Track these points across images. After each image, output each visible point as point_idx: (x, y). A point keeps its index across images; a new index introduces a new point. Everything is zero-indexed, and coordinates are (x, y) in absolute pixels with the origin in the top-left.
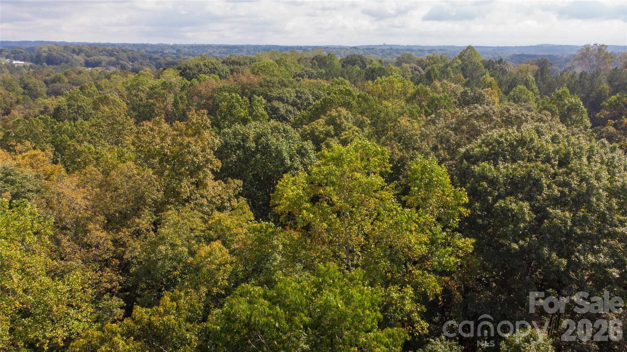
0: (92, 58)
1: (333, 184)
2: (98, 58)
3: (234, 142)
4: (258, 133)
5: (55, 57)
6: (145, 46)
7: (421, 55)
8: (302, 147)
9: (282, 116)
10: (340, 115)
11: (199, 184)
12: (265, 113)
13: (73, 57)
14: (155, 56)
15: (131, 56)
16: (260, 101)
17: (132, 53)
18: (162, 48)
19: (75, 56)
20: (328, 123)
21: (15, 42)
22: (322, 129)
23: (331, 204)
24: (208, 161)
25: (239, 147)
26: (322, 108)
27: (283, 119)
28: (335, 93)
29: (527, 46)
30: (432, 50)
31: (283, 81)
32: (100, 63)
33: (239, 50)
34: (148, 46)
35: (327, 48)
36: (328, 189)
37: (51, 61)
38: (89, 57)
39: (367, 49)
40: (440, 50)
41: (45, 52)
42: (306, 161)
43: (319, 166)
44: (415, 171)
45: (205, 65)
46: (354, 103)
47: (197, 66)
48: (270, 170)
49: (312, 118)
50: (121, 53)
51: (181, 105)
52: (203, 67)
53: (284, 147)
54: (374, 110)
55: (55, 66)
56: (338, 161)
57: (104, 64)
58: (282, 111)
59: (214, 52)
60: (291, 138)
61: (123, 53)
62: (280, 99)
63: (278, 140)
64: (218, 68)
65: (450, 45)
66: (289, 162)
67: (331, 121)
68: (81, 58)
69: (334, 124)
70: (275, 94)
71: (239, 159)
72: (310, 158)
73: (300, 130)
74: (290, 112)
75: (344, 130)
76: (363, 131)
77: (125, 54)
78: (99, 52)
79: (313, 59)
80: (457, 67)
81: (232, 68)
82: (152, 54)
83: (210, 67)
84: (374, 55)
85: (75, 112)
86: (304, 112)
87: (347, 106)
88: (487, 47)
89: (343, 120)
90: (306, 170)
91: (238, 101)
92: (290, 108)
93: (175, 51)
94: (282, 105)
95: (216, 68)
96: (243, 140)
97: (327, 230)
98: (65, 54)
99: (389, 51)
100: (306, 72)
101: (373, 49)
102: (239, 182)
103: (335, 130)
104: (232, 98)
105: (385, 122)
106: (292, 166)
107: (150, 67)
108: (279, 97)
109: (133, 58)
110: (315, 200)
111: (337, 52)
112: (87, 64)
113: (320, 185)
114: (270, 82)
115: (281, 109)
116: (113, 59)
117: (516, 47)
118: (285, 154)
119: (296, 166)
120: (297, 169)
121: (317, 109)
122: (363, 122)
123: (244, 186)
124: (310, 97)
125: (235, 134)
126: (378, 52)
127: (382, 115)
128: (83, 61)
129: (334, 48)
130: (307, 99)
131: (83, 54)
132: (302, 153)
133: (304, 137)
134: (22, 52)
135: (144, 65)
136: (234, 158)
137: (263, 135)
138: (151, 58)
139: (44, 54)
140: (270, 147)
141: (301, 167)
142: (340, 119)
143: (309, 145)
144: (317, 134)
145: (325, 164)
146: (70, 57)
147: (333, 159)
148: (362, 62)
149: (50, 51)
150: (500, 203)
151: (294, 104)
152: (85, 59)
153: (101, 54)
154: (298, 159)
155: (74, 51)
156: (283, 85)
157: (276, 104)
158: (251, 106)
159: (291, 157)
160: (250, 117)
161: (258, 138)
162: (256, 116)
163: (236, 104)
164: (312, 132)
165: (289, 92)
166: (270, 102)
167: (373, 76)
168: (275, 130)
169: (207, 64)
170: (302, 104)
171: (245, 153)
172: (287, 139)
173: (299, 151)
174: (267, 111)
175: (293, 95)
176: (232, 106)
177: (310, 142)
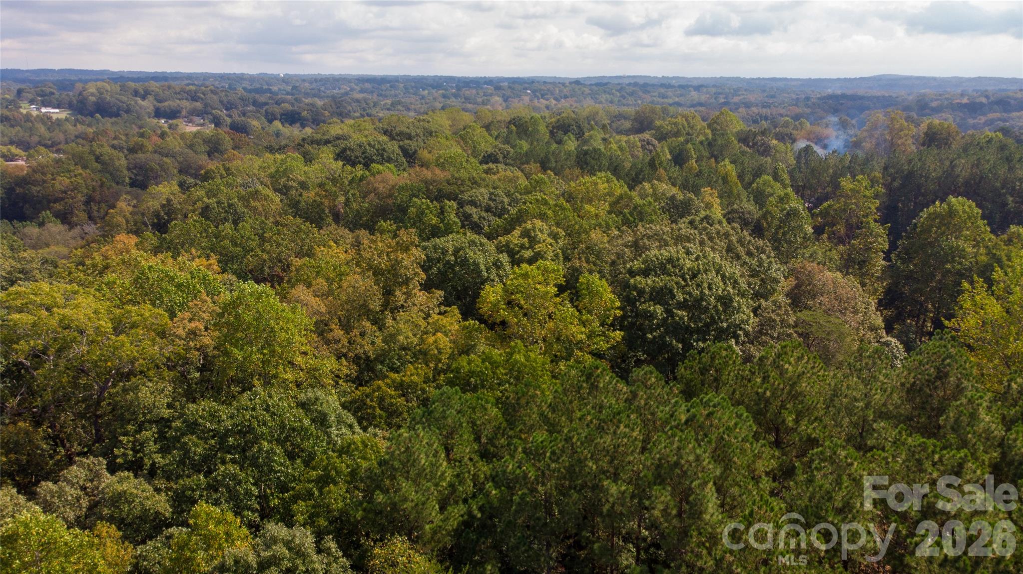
0: (166, 104)
1: (522, 292)
2: (176, 105)
3: (435, 256)
4: (456, 247)
5: (109, 103)
6: (240, 78)
7: (681, 95)
8: (498, 260)
9: (475, 223)
10: (534, 227)
11: (408, 295)
12: (457, 220)
13: (136, 103)
14: (262, 99)
15: (225, 100)
16: (451, 205)
17: (226, 95)
18: (268, 84)
19: (140, 102)
20: (522, 235)
21: (27, 71)
22: (516, 242)
23: (521, 308)
24: (416, 274)
25: (439, 260)
26: (518, 219)
27: (476, 228)
28: (531, 203)
29: (855, 79)
30: (701, 86)
31: (473, 178)
32: (179, 112)
33: (391, 87)
34: (245, 79)
35: (533, 82)
36: (518, 295)
37: (103, 109)
38: (160, 101)
39: (597, 85)
40: (714, 86)
41: (92, 94)
42: (502, 273)
43: (512, 280)
44: (582, 284)
45: (369, 145)
46: (550, 213)
47: (360, 146)
48: (468, 281)
49: (508, 232)
50: (210, 95)
51: (355, 205)
52: (368, 147)
53: (481, 260)
54: (570, 221)
55: (114, 119)
56: (525, 276)
57: (184, 113)
58: (475, 218)
59: (352, 90)
60: (487, 251)
61: (212, 96)
62: (473, 203)
63: (475, 253)
64: (387, 149)
65: (732, 76)
66: (486, 274)
67: (526, 234)
68: (148, 104)
69: (529, 237)
70: (466, 197)
71: (439, 270)
72: (505, 270)
73: (496, 242)
74: (484, 218)
75: (539, 242)
76: (557, 243)
77: (215, 97)
78: (176, 93)
79: (510, 122)
80: (701, 143)
81: (401, 143)
82: (257, 96)
83: (376, 147)
84: (608, 96)
85: (226, 212)
86: (499, 221)
87: (543, 217)
88: (792, 80)
89: (538, 233)
90: (502, 281)
91: (428, 207)
92: (484, 214)
93: (289, 88)
94: (475, 210)
95: (384, 150)
96: (443, 253)
97: (517, 324)
98: (124, 99)
99: (631, 89)
100: (500, 150)
101: (606, 84)
102: (442, 293)
103: (530, 242)
104: (423, 203)
105: (579, 234)
106: (488, 277)
107: (258, 119)
108: (472, 201)
109: (228, 102)
110: (509, 303)
111: (548, 90)
112: (158, 114)
113: (512, 293)
114: (460, 178)
115: (474, 216)
116: (198, 105)
117: (838, 79)
118: (482, 267)
119: (492, 277)
120: (493, 281)
121: (512, 219)
122: (557, 234)
123: (445, 297)
124: (506, 200)
125: (435, 247)
126: (614, 91)
127: (577, 227)
128: (151, 109)
129: (545, 82)
130: (502, 202)
131: (151, 98)
132: (498, 265)
133: (499, 250)
134: (53, 94)
135: (249, 117)
136: (435, 270)
137: (462, 248)
138: (255, 103)
139: (93, 99)
140: (468, 261)
141: (496, 279)
142: (534, 231)
143: (504, 258)
144: (512, 246)
145: (515, 278)
146: (133, 103)
147: (522, 275)
148: (579, 127)
149: (101, 94)
150: (644, 306)
151: (488, 209)
152: (154, 106)
153: (179, 96)
154: (493, 271)
155: (136, 93)
156: (475, 183)
157: (469, 209)
158: (442, 213)
159: (488, 270)
160: (441, 225)
161: (456, 251)
162: (448, 224)
163: (427, 211)
164: (507, 245)
165: (481, 194)
166: (462, 207)
167: (586, 159)
168: (472, 243)
169: (373, 143)
170: (496, 208)
171: (444, 265)
172: (484, 251)
173: (495, 264)
174: (459, 217)
175: (486, 197)
176: (423, 213)
177: (505, 255)
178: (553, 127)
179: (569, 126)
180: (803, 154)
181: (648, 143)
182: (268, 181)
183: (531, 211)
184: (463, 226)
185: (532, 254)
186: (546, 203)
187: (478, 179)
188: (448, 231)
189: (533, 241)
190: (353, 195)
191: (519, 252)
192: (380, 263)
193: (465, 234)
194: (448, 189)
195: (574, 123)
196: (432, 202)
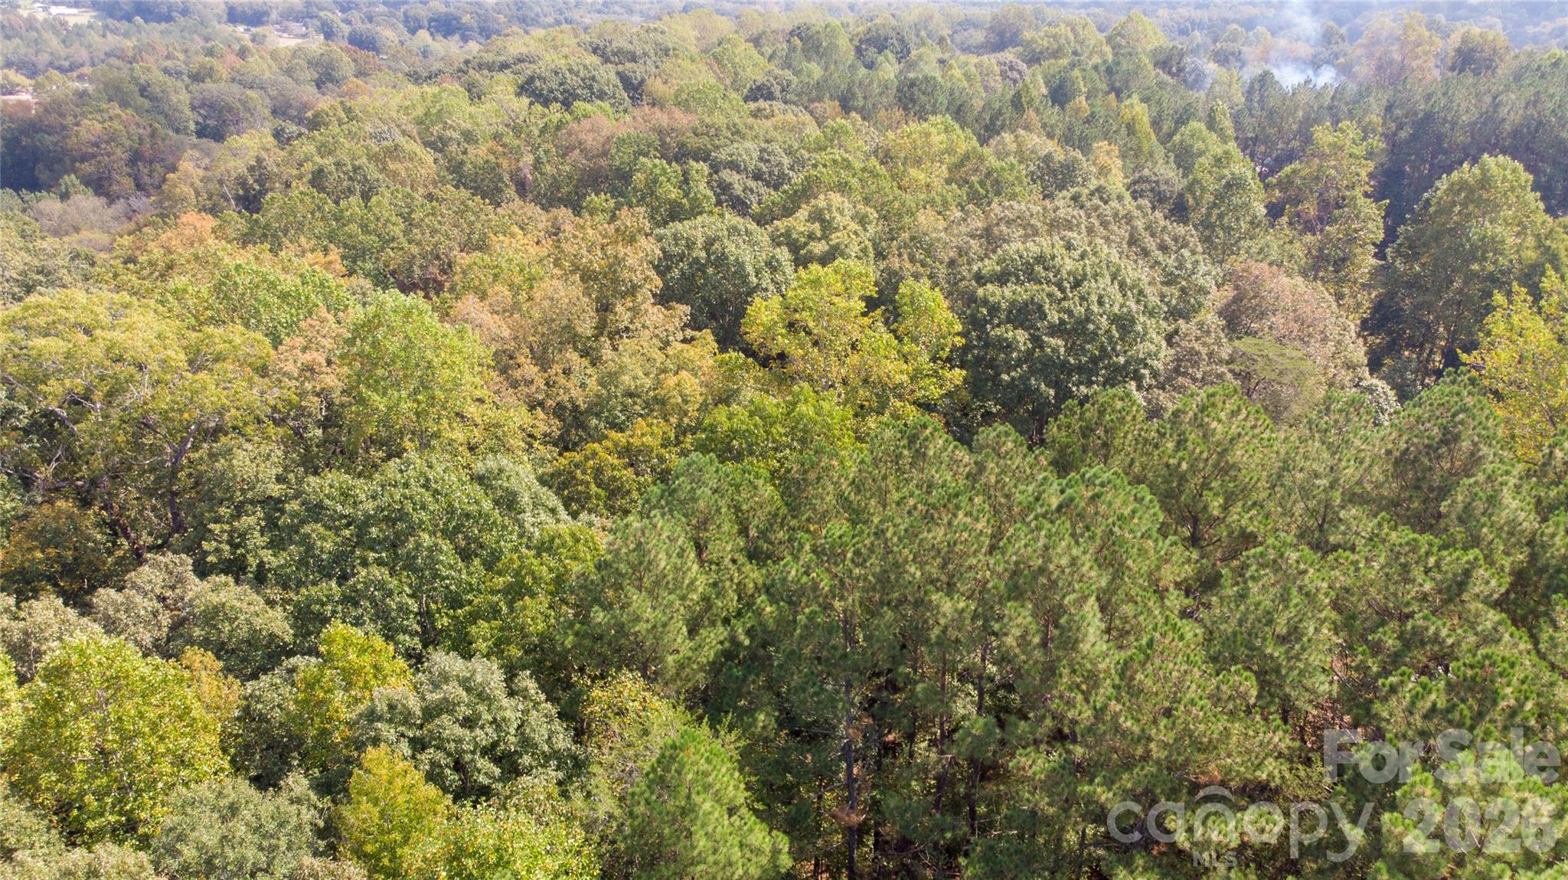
1: (811, 309)
2: (260, 2)
3: (676, 250)
4: (708, 237)
8: (773, 257)
9: (738, 198)
10: (830, 206)
11: (635, 311)
12: (710, 193)
16: (699, 169)
20: (811, 219)
22: (802, 229)
23: (809, 333)
24: (647, 279)
25: (681, 258)
26: (804, 191)
27: (739, 206)
28: (825, 166)
31: (735, 125)
32: (266, 13)
36: (804, 314)
37: (145, 8)
42: (779, 278)
43: (795, 289)
44: (903, 296)
45: (570, 70)
46: (854, 182)
47: (556, 73)
48: (727, 291)
49: (788, 212)
51: (549, 168)
52: (568, 75)
53: (747, 258)
54: (886, 195)
55: (164, 26)
56: (816, 283)
57: (274, 16)
58: (738, 189)
60: (757, 243)
62: (734, 166)
63: (738, 247)
64: (598, 78)
66: (755, 280)
67: (817, 216)
69: (822, 220)
70: (722, 155)
71: (683, 273)
72: (784, 274)
73: (770, 229)
74: (752, 191)
75: (837, 229)
76: (865, 230)
79: (792, 33)
80: (1096, 68)
81: (620, 68)
83: (582, 74)
85: (350, 179)
86: (775, 196)
87: (843, 188)
89: (836, 214)
90: (779, 290)
91: (664, 172)
92: (751, 183)
94: (736, 177)
95: (593, 78)
96: (688, 246)
97: (802, 358)
100: (775, 78)
102: (687, 309)
103: (824, 229)
104: (655, 166)
105: (900, 216)
106: (758, 285)
108: (732, 162)
110: (791, 326)
112: (233, 17)
113: (796, 311)
114: (712, 126)
115: (736, 186)
118: (749, 269)
119: (764, 285)
120: (766, 290)
121: (796, 192)
122: (866, 216)
123: (692, 314)
124: (786, 161)
125: (676, 237)
127: (897, 205)
128: (221, 9)
130: (780, 164)
132: (773, 266)
133: (776, 242)
136: (676, 273)
137: (717, 239)
140: (727, 258)
141: (771, 287)
142: (830, 211)
143: (784, 254)
144: (794, 236)
145: (800, 287)
147: (812, 282)
148: (902, 41)
150: (998, 331)
151: (757, 176)
154: (766, 275)
156: (738, 133)
157: (727, 175)
158: (686, 181)
159: (758, 273)
160: (684, 201)
161: (709, 243)
162: (695, 199)
163: (662, 178)
164: (787, 234)
165: (747, 151)
166: (716, 172)
167: (913, 94)
168: (733, 230)
169: (575, 68)
170: (771, 173)
171: (690, 265)
172: (752, 244)
173: (768, 264)
174: (712, 188)
175: (755, 155)
176: (655, 181)
177: (785, 249)
178: (861, 41)
179: (886, 39)
180: (1257, 87)
181: (1011, 68)
182: (413, 130)
183: (825, 179)
184: (719, 203)
185: (827, 248)
186: (848, 166)
187: (741, 127)
188: (695, 211)
189: (827, 227)
190: (546, 152)
191: (806, 244)
192: (591, 262)
193: (722, 215)
194: (693, 142)
195: (894, 34)
196: (669, 163)
